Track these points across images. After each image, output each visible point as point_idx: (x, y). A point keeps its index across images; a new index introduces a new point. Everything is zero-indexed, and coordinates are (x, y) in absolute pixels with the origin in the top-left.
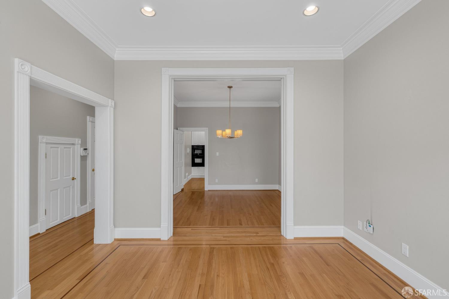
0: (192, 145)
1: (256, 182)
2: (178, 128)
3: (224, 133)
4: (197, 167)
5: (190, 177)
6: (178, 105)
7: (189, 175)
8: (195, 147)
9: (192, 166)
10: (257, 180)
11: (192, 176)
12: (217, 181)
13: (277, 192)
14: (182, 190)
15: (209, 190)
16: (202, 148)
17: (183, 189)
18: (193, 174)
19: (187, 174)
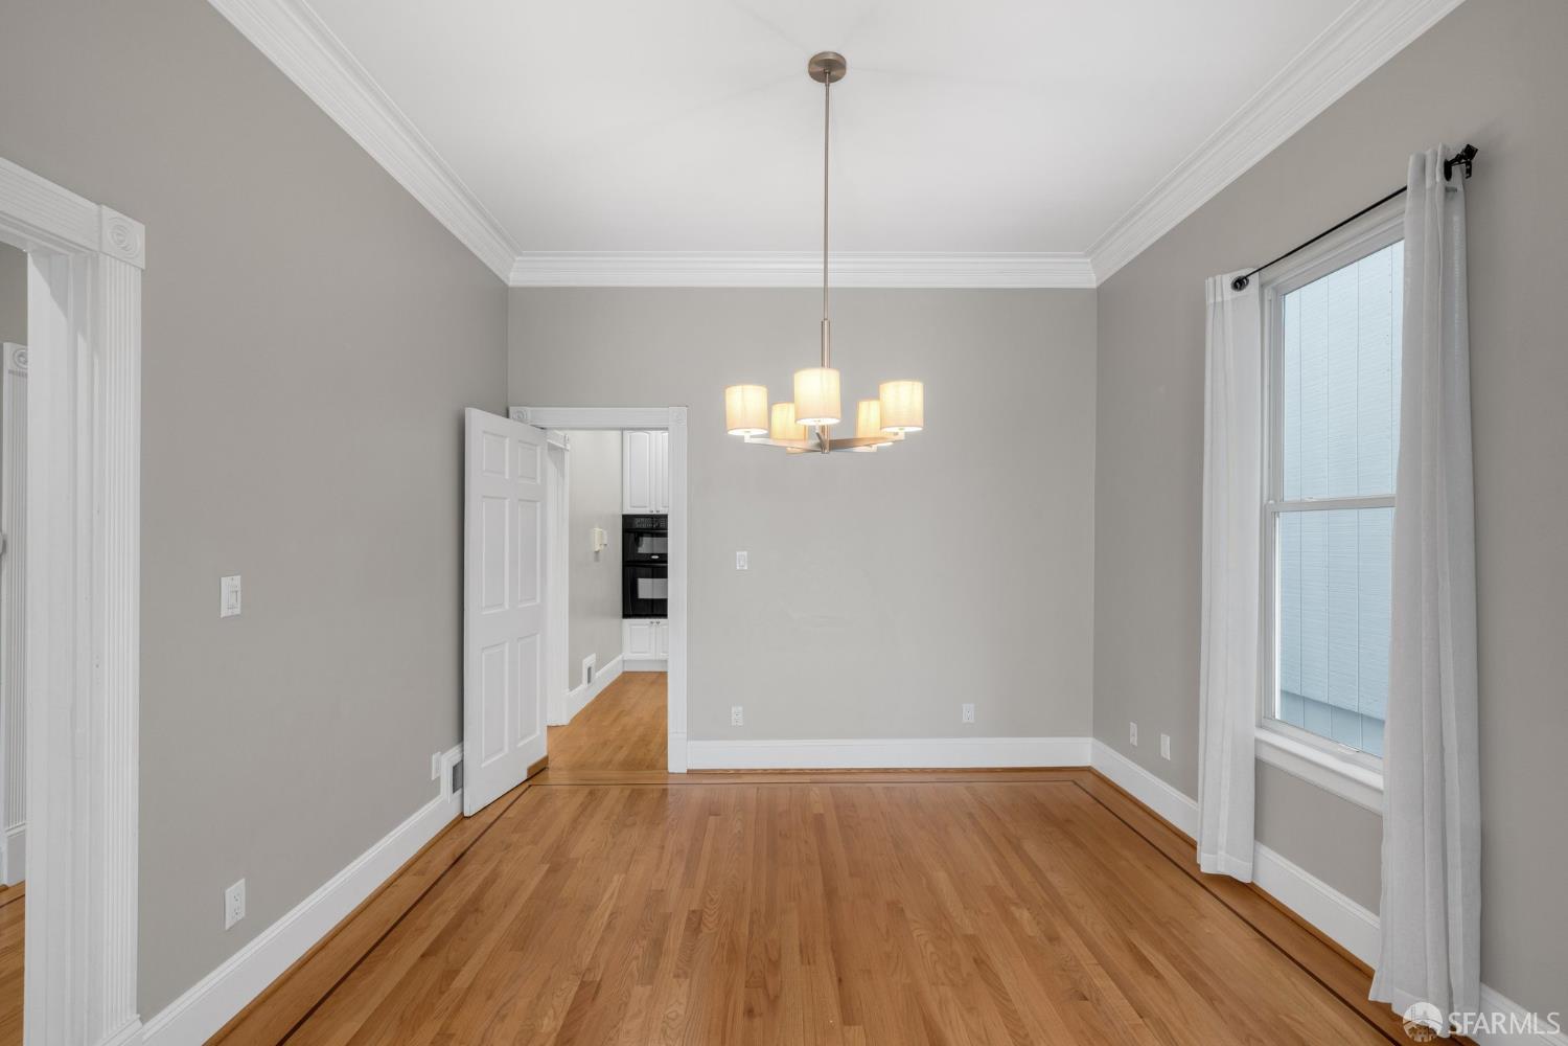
0: (626, 512)
1: (965, 720)
2: (512, 410)
3: (783, 415)
4: (647, 621)
5: (606, 676)
6: (512, 275)
7: (601, 663)
8: (637, 524)
9: (626, 615)
10: (968, 713)
11: (624, 661)
12: (737, 714)
13: (1088, 782)
14: (538, 771)
15: (690, 772)
16: (656, 526)
17: (546, 759)
18: (627, 654)
19: (589, 660)
